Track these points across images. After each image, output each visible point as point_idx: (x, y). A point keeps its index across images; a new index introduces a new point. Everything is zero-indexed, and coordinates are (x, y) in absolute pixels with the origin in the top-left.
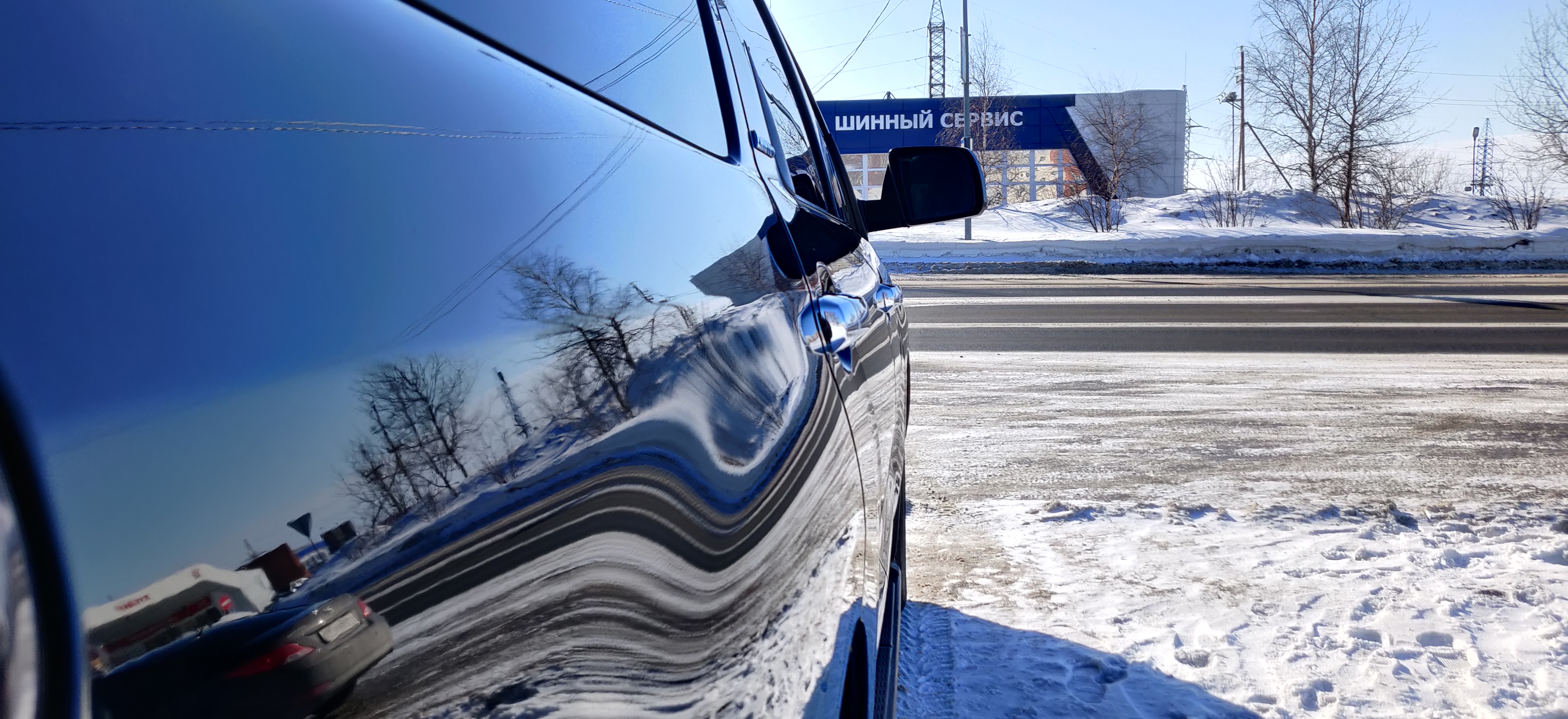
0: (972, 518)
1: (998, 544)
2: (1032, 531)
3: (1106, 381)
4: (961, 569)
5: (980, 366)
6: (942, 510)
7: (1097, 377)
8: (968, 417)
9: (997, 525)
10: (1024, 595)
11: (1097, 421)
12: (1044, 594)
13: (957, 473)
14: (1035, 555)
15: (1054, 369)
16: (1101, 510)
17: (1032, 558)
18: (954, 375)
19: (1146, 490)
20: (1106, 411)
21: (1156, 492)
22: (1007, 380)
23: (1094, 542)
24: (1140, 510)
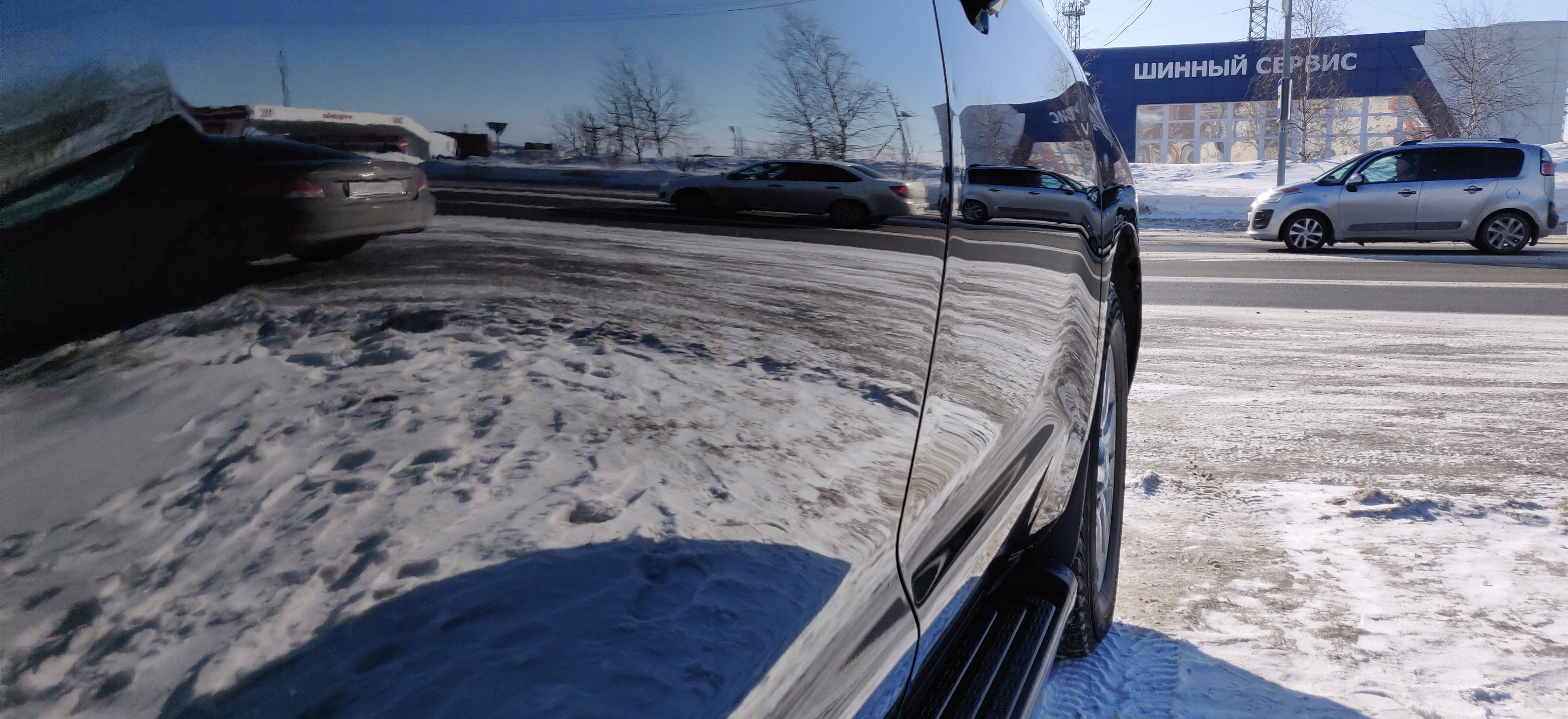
0: (1244, 505)
1: (1278, 545)
2: (1333, 528)
3: (1452, 345)
4: (1213, 579)
5: (1281, 323)
6: (1202, 490)
7: (1440, 340)
8: (1258, 378)
9: (1281, 517)
10: (1311, 631)
11: (1439, 390)
12: (1347, 633)
13: (1233, 445)
14: (1336, 565)
15: (1379, 330)
16: (1446, 506)
17: (1330, 569)
18: (1247, 332)
19: (1516, 483)
20: (1453, 379)
21: (1533, 486)
22: (1315, 339)
23: (1435, 553)
24: (1511, 510)
